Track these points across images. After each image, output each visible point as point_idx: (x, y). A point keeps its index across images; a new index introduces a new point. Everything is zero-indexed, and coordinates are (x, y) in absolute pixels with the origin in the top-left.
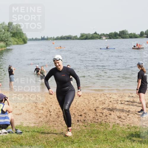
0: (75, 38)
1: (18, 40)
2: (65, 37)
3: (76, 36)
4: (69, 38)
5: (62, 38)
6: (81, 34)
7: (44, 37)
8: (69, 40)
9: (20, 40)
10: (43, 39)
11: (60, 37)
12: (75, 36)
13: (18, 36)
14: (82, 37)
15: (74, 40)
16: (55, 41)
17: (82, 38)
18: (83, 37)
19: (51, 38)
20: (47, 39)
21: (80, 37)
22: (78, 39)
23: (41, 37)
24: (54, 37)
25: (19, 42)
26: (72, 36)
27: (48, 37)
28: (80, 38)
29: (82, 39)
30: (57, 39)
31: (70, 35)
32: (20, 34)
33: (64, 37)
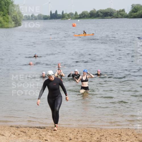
0: (120, 15)
1: (4, 19)
2: (100, 13)
3: (123, 10)
4: (107, 14)
5: (94, 15)
6: (132, 6)
7: (56, 12)
8: (108, 19)
9: (8, 18)
10: (54, 16)
11: (90, 13)
12: (120, 11)
13: (3, 11)
14: (135, 12)
15: (117, 18)
16: (79, 20)
17: (135, 14)
18: (138, 13)
19: (71, 14)
20: (63, 17)
21: (130, 13)
22: (127, 17)
23: (51, 12)
24: (76, 13)
25: (6, 23)
26: (115, 10)
27: (64, 13)
28: (131, 15)
29: (135, 17)
30: (83, 16)
31: (110, 9)
32: (8, 6)
33: (97, 12)
